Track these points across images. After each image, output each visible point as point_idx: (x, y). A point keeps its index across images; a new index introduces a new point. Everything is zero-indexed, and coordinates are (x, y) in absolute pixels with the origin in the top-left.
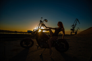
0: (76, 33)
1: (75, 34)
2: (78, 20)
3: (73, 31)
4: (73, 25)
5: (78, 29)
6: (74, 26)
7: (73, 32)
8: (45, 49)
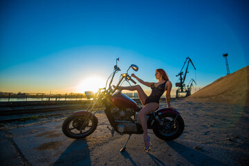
0: (188, 92)
1: (186, 96)
2: (190, 60)
3: (182, 89)
4: (181, 74)
5: (193, 83)
6: (183, 76)
7: (182, 91)
8: (130, 135)
